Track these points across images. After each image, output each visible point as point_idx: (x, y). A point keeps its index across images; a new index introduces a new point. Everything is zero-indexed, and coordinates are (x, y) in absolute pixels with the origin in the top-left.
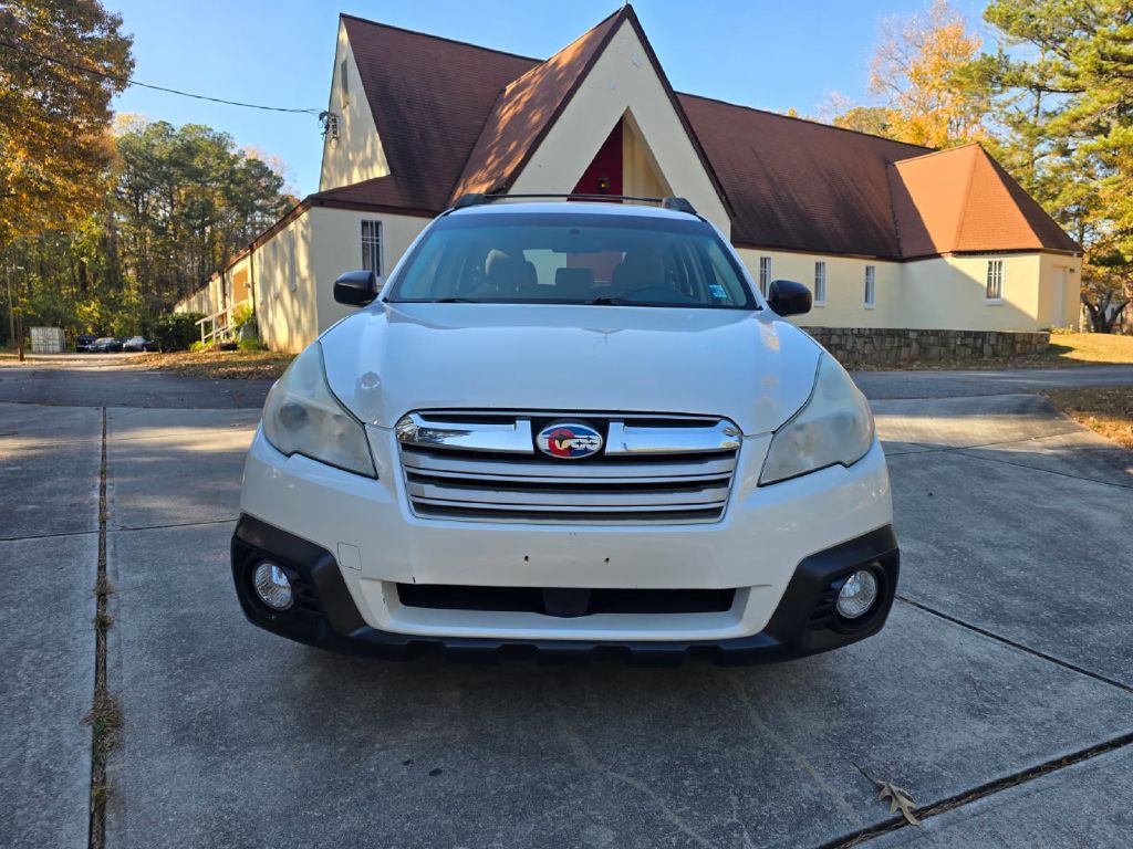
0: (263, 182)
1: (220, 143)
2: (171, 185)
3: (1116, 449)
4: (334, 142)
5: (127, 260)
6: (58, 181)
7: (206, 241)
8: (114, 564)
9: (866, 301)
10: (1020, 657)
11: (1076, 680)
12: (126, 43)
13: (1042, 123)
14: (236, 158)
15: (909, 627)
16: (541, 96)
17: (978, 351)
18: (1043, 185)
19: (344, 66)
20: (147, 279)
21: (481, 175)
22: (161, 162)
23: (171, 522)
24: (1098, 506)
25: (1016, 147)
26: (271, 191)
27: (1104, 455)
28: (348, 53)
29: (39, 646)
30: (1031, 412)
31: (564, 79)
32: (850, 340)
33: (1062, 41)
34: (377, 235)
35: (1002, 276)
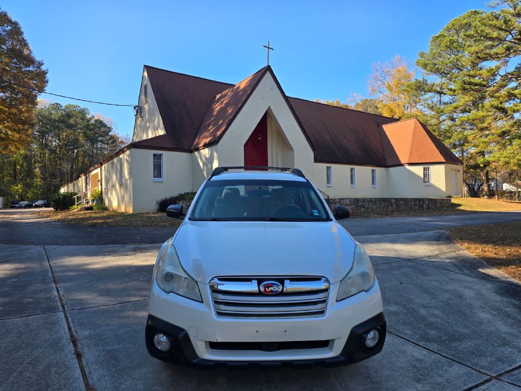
0: (102, 129)
1: (83, 112)
2: (59, 131)
3: (475, 259)
4: (140, 119)
5: (37, 165)
6: (10, 133)
7: (75, 156)
8: (74, 326)
9: (373, 184)
10: (434, 356)
11: (454, 365)
12: (45, 73)
13: (442, 107)
14: (90, 119)
15: (393, 345)
16: (232, 101)
17: (421, 207)
18: (445, 133)
19: (146, 87)
20: (46, 174)
21: (206, 134)
22: (55, 121)
23: (92, 306)
24: (466, 287)
25: (432, 117)
26: (106, 133)
27: (470, 262)
28: (147, 81)
29: (56, 366)
30: (442, 240)
31: (242, 95)
32: (367, 203)
33: (448, 74)
34: (160, 160)
35: (430, 173)
